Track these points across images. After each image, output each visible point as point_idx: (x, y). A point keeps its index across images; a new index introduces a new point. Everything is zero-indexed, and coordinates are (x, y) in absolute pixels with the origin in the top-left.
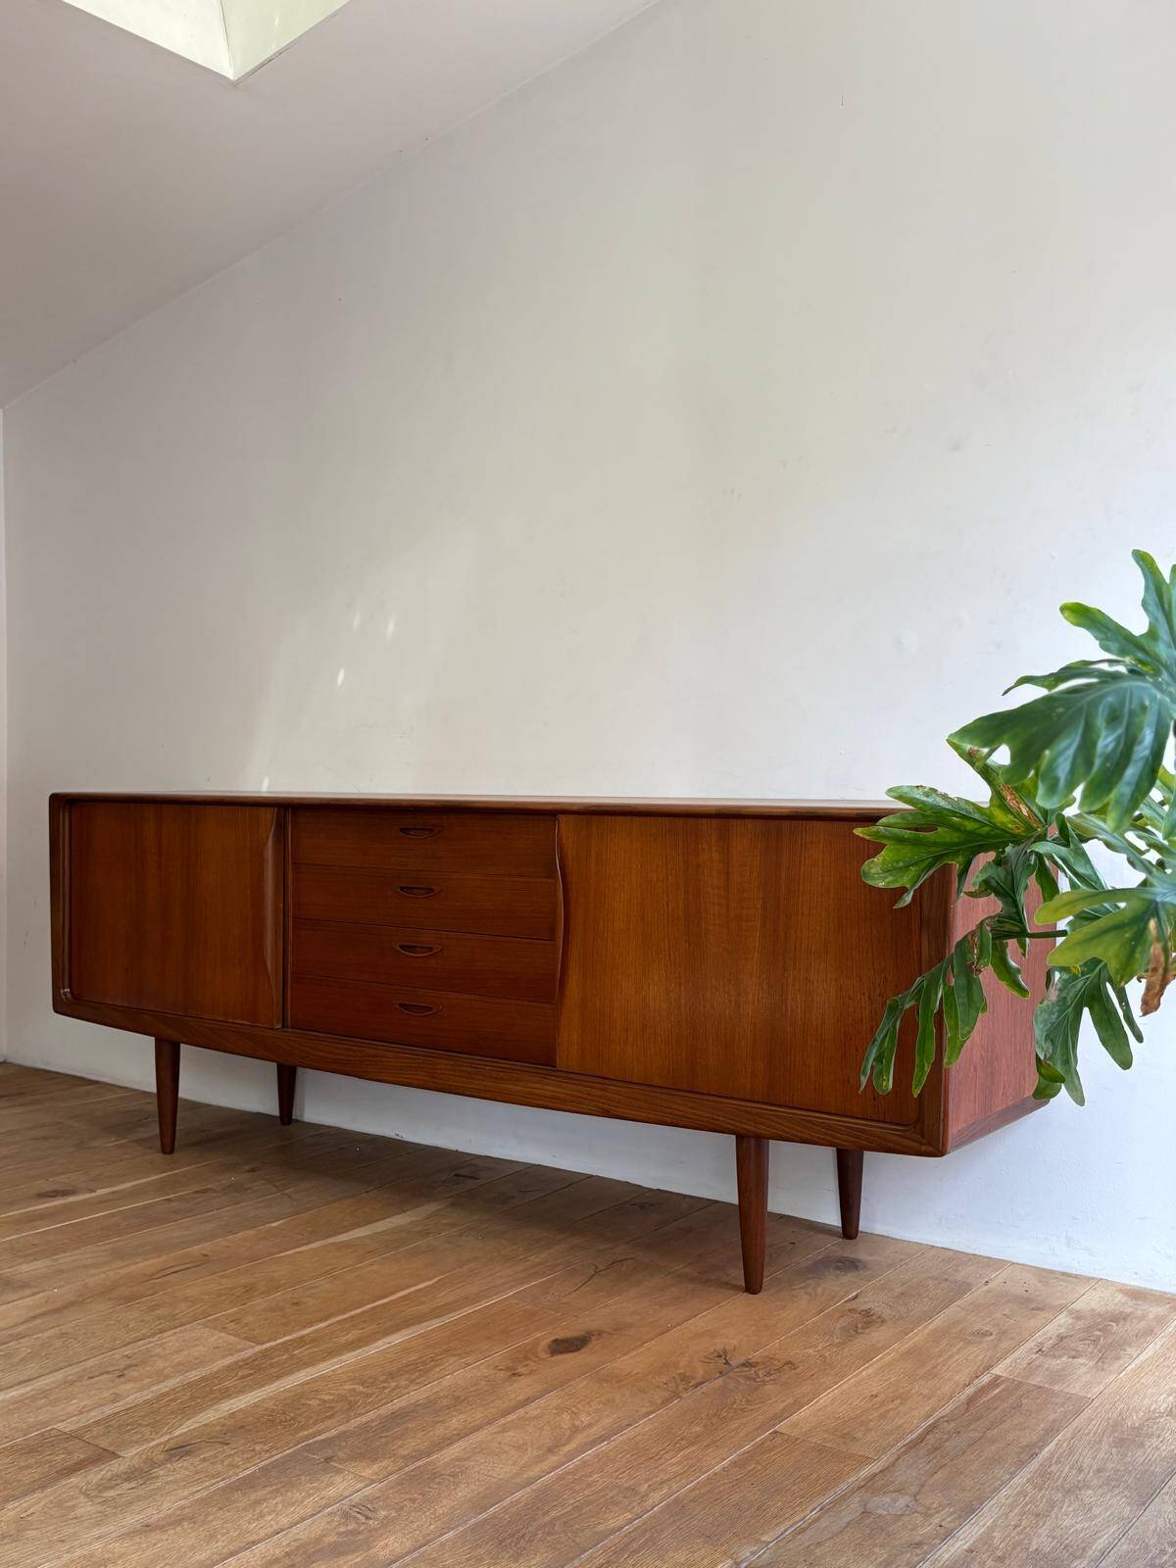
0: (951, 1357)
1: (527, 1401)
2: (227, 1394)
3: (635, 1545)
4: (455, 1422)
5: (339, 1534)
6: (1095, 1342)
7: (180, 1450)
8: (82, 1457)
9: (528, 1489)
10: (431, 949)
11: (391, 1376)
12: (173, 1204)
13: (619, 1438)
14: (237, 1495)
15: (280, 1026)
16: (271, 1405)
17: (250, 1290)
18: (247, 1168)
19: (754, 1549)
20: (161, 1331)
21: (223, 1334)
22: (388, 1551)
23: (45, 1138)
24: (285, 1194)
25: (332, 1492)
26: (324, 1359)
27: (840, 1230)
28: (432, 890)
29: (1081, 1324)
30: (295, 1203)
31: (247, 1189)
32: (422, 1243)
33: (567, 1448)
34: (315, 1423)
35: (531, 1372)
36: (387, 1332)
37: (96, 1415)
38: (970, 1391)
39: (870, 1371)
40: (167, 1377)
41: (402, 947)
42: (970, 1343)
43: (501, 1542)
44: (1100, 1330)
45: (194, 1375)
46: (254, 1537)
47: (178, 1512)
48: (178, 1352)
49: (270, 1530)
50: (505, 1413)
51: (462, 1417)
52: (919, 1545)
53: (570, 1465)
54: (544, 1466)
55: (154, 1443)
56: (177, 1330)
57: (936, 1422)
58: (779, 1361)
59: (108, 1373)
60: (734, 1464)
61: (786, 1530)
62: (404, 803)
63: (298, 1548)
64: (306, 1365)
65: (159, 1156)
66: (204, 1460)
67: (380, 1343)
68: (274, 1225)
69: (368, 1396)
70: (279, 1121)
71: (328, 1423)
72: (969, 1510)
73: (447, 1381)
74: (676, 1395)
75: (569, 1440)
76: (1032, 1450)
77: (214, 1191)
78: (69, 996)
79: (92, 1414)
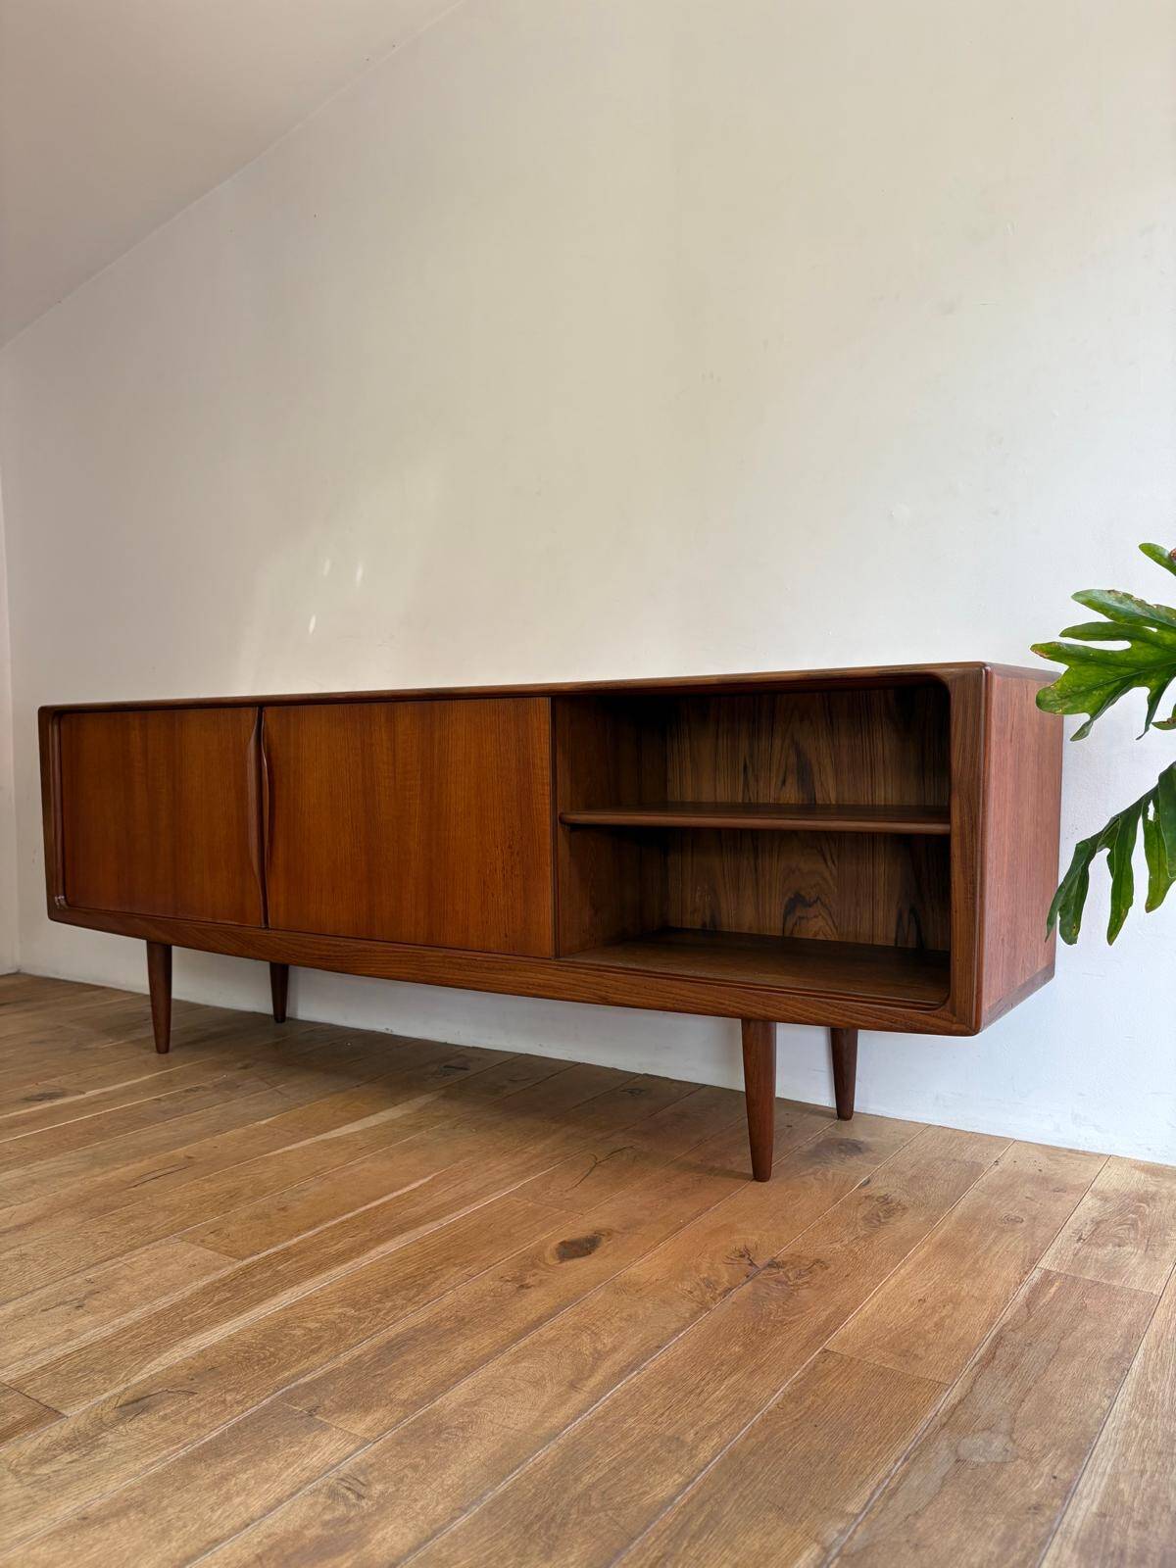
0: (989, 1248)
1: (538, 1323)
2: (198, 1326)
3: (694, 1527)
4: (462, 1350)
5: (325, 1524)
6: (1134, 1225)
7: (137, 1405)
8: (18, 1417)
9: (553, 1445)
11: (386, 1294)
12: (163, 1104)
13: (651, 1365)
14: (199, 1468)
16: (248, 1337)
17: (234, 1195)
18: (240, 1064)
19: (840, 1526)
20: (133, 1248)
21: (201, 1249)
22: (385, 1547)
23: (42, 1042)
24: (277, 1092)
25: (314, 1460)
26: (311, 1275)
27: (835, 1111)
29: (1110, 1207)
30: (286, 1099)
31: (238, 1086)
32: (415, 1137)
33: (593, 1382)
34: (298, 1361)
35: (541, 1282)
36: (380, 1239)
37: (43, 1359)
38: (1024, 1290)
39: (908, 1268)
40: (132, 1307)
42: (1003, 1231)
43: (527, 1528)
44: (1133, 1213)
45: (163, 1303)
46: (217, 1533)
47: (125, 1495)
48: (148, 1272)
49: (237, 1521)
50: (517, 1337)
51: (469, 1343)
52: (1037, 1508)
53: (598, 1408)
54: (567, 1410)
55: (106, 1395)
56: (151, 1246)
57: (1001, 1330)
58: (807, 1258)
59: (65, 1303)
60: (788, 1397)
61: (873, 1494)
63: (271, 1548)
64: (293, 1282)
65: (155, 1055)
66: (164, 1418)
67: (373, 1253)
68: (264, 1122)
69: (360, 1320)
70: (273, 1020)
71: (315, 1359)
73: (448, 1300)
74: (704, 1307)
75: (593, 1370)
76: (1120, 1363)
77: (205, 1089)
79: (39, 1357)
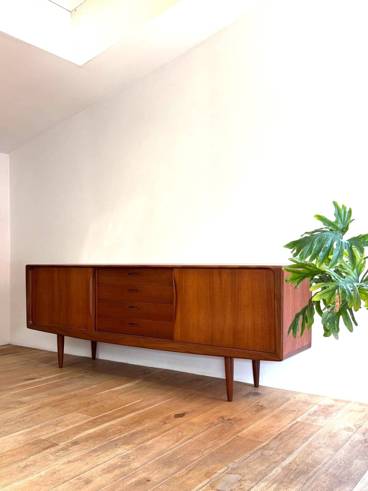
0: (285, 417)
1: (169, 430)
2: (86, 429)
3: (201, 464)
4: (150, 435)
5: (121, 462)
6: (324, 412)
7: (75, 443)
8: (49, 445)
9: (171, 451)
10: (137, 307)
11: (131, 424)
12: (64, 381)
13: (195, 438)
14: (92, 454)
15: (94, 330)
16: (99, 432)
17: (89, 403)
18: (84, 372)
19: (232, 464)
20: (65, 414)
21: (83, 415)
22: (134, 466)
23: (24, 365)
24: (96, 378)
25: (118, 452)
26: (112, 420)
27: (254, 385)
28: (138, 290)
29: (321, 408)
30: (99, 381)
31: (84, 377)
32: (136, 390)
33: (181, 441)
34: (111, 436)
35: (170, 423)
36: (128, 413)
37: (51, 435)
38: (290, 425)
39: (263, 421)
40: (69, 426)
41: (129, 307)
42: (290, 413)
43: (165, 464)
44: (326, 409)
45: (76, 425)
46: (98, 464)
47: (77, 458)
48: (71, 419)
49: (102, 462)
50: (163, 433)
51: (152, 434)
52: (276, 462)
53: (182, 445)
54: (175, 445)
55: (68, 441)
56: (70, 414)
57: (281, 432)
58: (238, 418)
59: (52, 425)
60: (226, 444)
61: (241, 459)
62: (130, 266)
63: (110, 466)
64: (107, 422)
65: (58, 369)
66: (82, 445)
67: (127, 416)
68: (94, 386)
69: (125, 429)
70: (92, 359)
71: (115, 436)
72: (290, 453)
73: (147, 425)
74: (210, 427)
75: (181, 439)
76: (306, 439)
77: (76, 378)
78: (32, 323)
79: (50, 434)
